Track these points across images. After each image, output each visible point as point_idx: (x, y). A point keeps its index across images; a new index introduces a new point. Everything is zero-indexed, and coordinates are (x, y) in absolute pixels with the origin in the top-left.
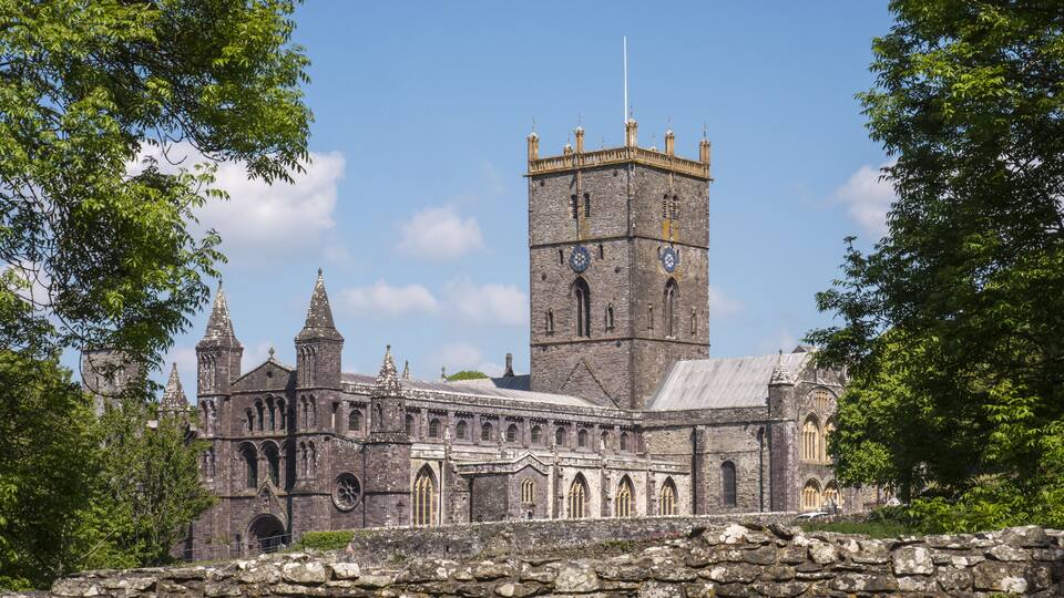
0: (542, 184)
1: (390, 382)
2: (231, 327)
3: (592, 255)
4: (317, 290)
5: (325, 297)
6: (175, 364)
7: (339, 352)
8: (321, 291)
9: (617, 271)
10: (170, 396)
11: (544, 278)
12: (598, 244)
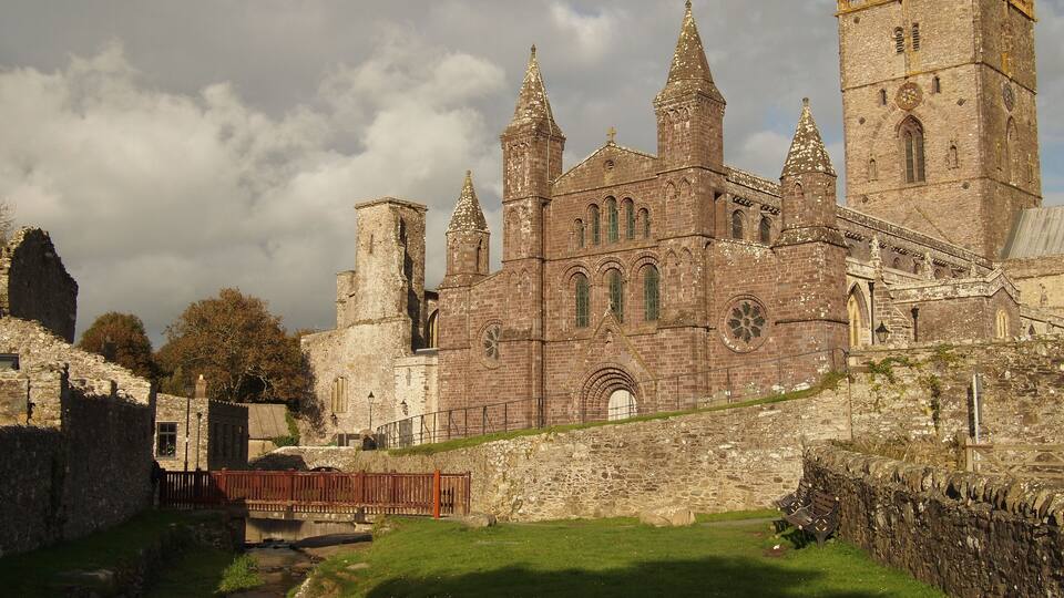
0: (856, 21)
1: (814, 151)
2: (549, 108)
3: (924, 90)
4: (687, 29)
5: (698, 39)
6: (469, 173)
7: (719, 120)
8: (693, 30)
9: (961, 103)
10: (464, 212)
11: (862, 121)
12: (932, 76)
